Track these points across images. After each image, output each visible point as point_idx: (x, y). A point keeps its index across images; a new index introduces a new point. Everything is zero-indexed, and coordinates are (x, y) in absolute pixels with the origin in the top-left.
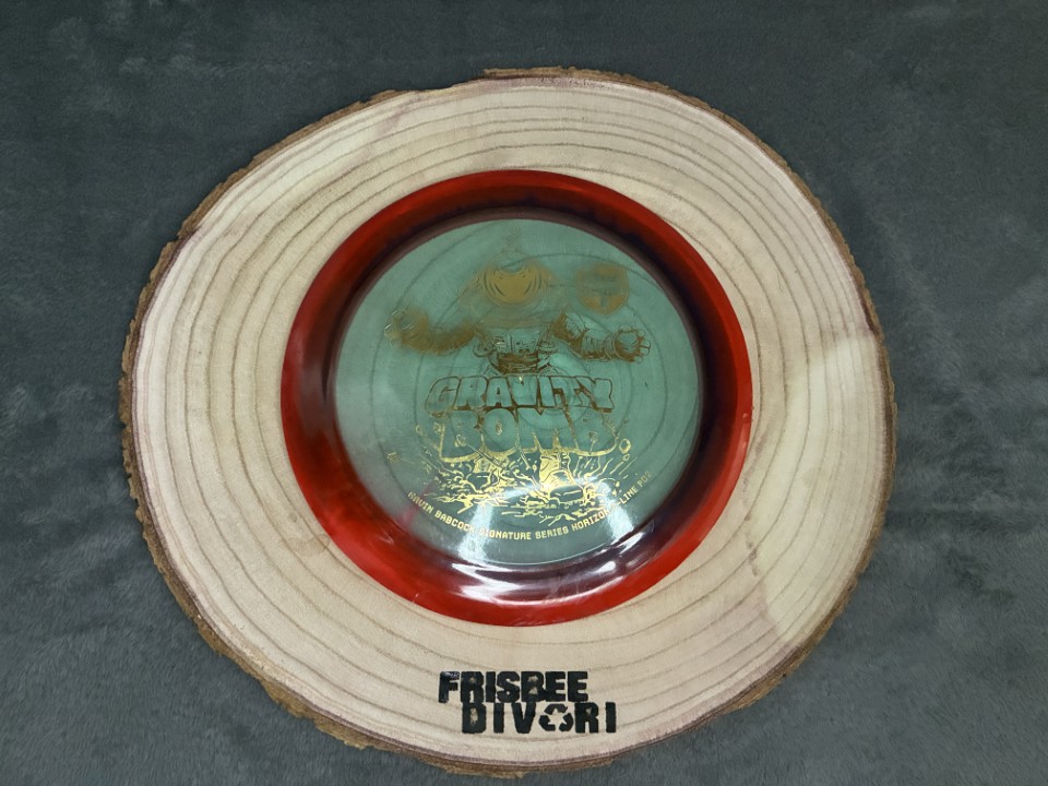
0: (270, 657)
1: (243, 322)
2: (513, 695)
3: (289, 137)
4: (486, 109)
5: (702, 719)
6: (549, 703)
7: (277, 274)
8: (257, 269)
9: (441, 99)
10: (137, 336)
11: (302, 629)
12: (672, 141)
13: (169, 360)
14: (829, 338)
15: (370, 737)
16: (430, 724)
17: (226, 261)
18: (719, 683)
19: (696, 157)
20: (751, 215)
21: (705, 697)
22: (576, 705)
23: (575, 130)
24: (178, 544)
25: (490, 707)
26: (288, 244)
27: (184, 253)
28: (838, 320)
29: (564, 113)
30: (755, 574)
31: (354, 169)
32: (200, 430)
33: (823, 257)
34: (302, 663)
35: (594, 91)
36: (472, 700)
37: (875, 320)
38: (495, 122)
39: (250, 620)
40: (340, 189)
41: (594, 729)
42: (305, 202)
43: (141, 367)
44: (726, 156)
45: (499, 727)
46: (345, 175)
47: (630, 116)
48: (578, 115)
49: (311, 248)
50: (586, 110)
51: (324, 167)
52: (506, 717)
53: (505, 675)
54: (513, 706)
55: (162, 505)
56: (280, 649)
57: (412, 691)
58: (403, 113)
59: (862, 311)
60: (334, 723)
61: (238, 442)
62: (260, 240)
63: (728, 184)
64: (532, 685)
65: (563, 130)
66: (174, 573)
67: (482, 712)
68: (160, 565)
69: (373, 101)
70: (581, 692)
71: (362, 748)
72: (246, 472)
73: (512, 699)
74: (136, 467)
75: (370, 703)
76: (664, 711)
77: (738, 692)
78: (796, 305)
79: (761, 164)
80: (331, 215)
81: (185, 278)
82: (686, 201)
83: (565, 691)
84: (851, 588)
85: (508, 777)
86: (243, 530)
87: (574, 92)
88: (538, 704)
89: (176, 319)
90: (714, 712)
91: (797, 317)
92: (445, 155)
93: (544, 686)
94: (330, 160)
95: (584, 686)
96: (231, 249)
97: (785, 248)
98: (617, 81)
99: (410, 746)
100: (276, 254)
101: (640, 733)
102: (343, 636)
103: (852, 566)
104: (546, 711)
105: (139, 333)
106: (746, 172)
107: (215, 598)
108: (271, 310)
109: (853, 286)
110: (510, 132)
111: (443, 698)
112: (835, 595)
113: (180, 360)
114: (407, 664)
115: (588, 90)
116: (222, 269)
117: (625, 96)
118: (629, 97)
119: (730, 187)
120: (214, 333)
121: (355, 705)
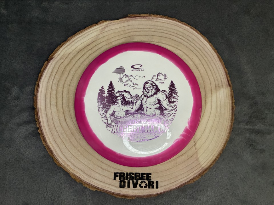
0: (72, 168)
1: (65, 82)
2: (132, 178)
3: (77, 33)
4: (128, 25)
5: (181, 186)
6: (142, 181)
7: (74, 69)
8: (68, 68)
9: (117, 23)
10: (38, 85)
11: (80, 161)
12: (178, 34)
13: (46, 92)
14: (217, 87)
15: (96, 188)
16: (111, 185)
17: (61, 66)
18: (185, 177)
19: (184, 39)
20: (198, 54)
21: (182, 180)
22: (148, 181)
23: (152, 31)
24: (49, 139)
25: (126, 181)
26: (76, 62)
27: (50, 64)
28: (220, 83)
29: (149, 27)
30: (196, 149)
31: (94, 42)
32: (54, 109)
33: (217, 66)
34: (79, 169)
35: (157, 21)
36: (122, 180)
37: (230, 83)
38: (131, 29)
39: (67, 158)
40: (90, 47)
41: (153, 187)
42: (81, 51)
43: (39, 93)
44: (192, 38)
45: (129, 186)
46: (91, 43)
47: (167, 27)
48: (153, 27)
49: (82, 63)
50: (155, 26)
51: (86, 41)
52: (130, 184)
53: (130, 173)
54: (132, 181)
55: (45, 129)
56: (74, 165)
57: (107, 177)
58: (106, 27)
59: (227, 80)
60: (87, 184)
61: (64, 113)
62: (69, 60)
63: (192, 46)
64: (137, 176)
65: (149, 31)
66: (48, 146)
67: (124, 182)
68: (44, 144)
69: (98, 24)
70: (150, 178)
71: (94, 191)
72: (66, 121)
73: (132, 179)
74: (38, 119)
75: (97, 180)
76: (171, 183)
77: (190, 179)
78: (209, 79)
79: (201, 40)
80: (88, 54)
81: (50, 70)
82: (181, 51)
83: (146, 178)
84: (220, 153)
85: (131, 199)
86: (65, 136)
87: (152, 21)
88: (139, 181)
89: (48, 81)
90: (183, 184)
91: (209, 82)
92: (117, 38)
93: (140, 177)
94: (88, 39)
95: (150, 177)
96: (62, 63)
97: (207, 63)
98: (163, 18)
99: (106, 190)
100: (73, 64)
101: (164, 189)
102: (90, 163)
103: (221, 148)
104: (141, 183)
105: (39, 85)
106: (197, 43)
107: (58, 152)
108: (72, 79)
109: (225, 74)
110: (135, 32)
111: (115, 179)
112: (216, 155)
113: (49, 92)
114: (106, 170)
115: (156, 20)
116: (60, 68)
117: (165, 22)
118: (167, 22)
119: (193, 47)
120: (58, 85)
121: (93, 180)
